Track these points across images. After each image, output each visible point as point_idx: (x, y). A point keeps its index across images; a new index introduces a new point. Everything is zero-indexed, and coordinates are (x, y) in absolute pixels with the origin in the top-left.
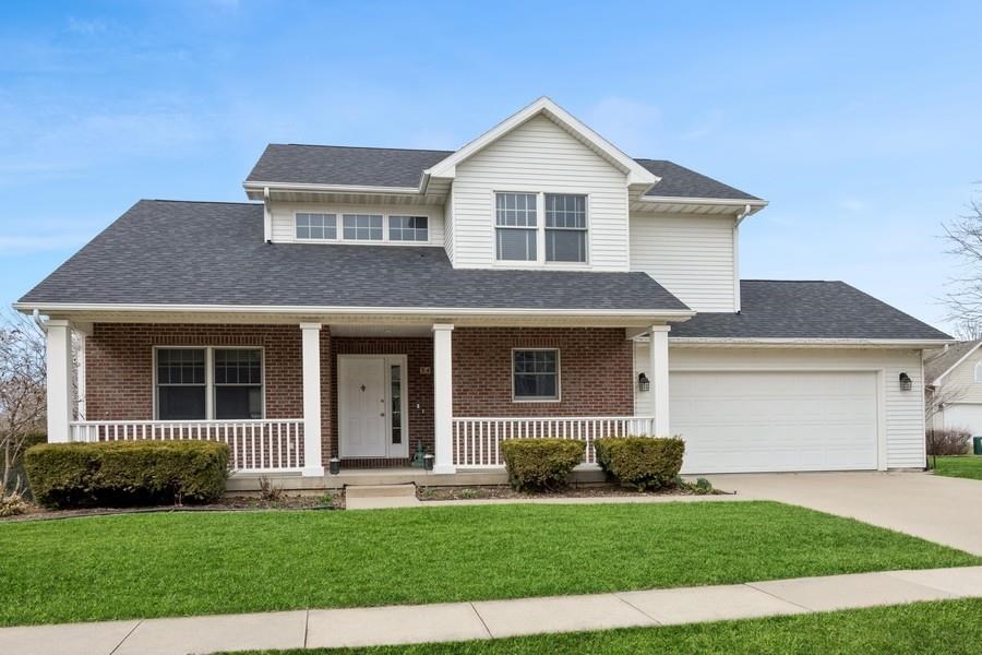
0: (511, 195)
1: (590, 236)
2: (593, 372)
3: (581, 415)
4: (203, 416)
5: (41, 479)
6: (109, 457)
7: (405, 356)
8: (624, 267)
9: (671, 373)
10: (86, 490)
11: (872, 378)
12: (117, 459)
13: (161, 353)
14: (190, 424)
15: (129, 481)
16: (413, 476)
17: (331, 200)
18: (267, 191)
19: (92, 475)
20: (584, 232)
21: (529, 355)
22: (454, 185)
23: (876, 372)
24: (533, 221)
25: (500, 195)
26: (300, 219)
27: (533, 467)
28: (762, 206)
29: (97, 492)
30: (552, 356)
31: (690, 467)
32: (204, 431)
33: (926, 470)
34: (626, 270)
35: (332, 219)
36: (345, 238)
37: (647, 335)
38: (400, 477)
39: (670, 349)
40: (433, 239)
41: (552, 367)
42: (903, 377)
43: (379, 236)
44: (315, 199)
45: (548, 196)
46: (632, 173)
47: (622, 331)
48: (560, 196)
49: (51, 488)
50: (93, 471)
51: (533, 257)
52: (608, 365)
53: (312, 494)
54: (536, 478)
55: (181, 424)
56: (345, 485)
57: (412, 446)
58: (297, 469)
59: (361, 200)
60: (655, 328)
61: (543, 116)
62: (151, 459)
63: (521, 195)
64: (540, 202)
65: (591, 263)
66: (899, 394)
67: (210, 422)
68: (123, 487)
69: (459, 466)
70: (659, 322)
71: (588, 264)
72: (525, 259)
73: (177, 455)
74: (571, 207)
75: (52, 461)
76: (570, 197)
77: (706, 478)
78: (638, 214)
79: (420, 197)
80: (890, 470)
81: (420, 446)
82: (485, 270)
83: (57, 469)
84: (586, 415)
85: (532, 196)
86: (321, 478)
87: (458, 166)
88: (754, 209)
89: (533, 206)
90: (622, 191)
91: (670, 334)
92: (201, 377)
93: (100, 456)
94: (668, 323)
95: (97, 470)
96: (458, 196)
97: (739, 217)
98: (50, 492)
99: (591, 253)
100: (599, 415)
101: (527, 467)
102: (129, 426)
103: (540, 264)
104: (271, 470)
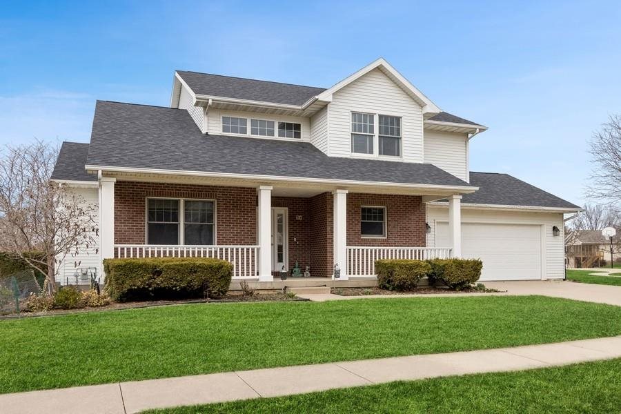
0: (360, 114)
1: (403, 142)
2: (405, 221)
3: (398, 246)
4: (176, 242)
5: (123, 282)
6: (169, 267)
7: (287, 208)
8: (420, 160)
9: (462, 223)
10: (150, 289)
11: (539, 228)
12: (174, 269)
13: (150, 201)
14: (168, 247)
15: (178, 284)
16: (325, 282)
17: (246, 109)
18: (210, 102)
19: (155, 279)
20: (399, 139)
21: (370, 210)
22: (329, 105)
23: (541, 225)
24: (372, 130)
25: (354, 114)
26: (225, 120)
27: (405, 276)
28: (484, 130)
29: (155, 290)
30: (381, 211)
31: (485, 276)
32: (176, 252)
33: (564, 280)
34: (422, 162)
35: (244, 122)
36: (252, 134)
37: (447, 201)
38: (317, 282)
39: (461, 210)
40: (305, 138)
41: (382, 218)
42: (555, 229)
43: (272, 133)
44: (237, 108)
45: (381, 116)
46: (427, 106)
47: (420, 198)
48: (386, 117)
49: (129, 287)
50: (155, 277)
51: (371, 152)
52: (413, 217)
53: (266, 292)
54: (404, 283)
55: (162, 247)
56: (286, 287)
57: (292, 264)
58: (256, 277)
59: (264, 111)
60: (454, 197)
61: (380, 69)
62: (194, 269)
63: (366, 115)
64: (376, 119)
65: (404, 157)
66: (553, 238)
67: (181, 246)
68: (173, 287)
69: (352, 276)
70: (456, 194)
71: (401, 157)
72: (366, 153)
73: (211, 267)
74: (392, 124)
75: (131, 270)
76: (392, 118)
77: (483, 283)
78: (428, 131)
79: (300, 111)
80: (548, 280)
81: (297, 264)
82: (346, 158)
83: (134, 275)
84: (402, 246)
85: (372, 116)
86: (272, 282)
87: (333, 94)
88: (481, 130)
89: (372, 121)
90: (419, 116)
91: (462, 201)
92: (176, 218)
93: (162, 267)
94: (460, 194)
95: (158, 275)
96: (332, 112)
97: (470, 135)
98: (128, 290)
99: (403, 151)
100: (408, 246)
101: (402, 276)
102: (127, 249)
103: (375, 156)
104: (245, 277)
